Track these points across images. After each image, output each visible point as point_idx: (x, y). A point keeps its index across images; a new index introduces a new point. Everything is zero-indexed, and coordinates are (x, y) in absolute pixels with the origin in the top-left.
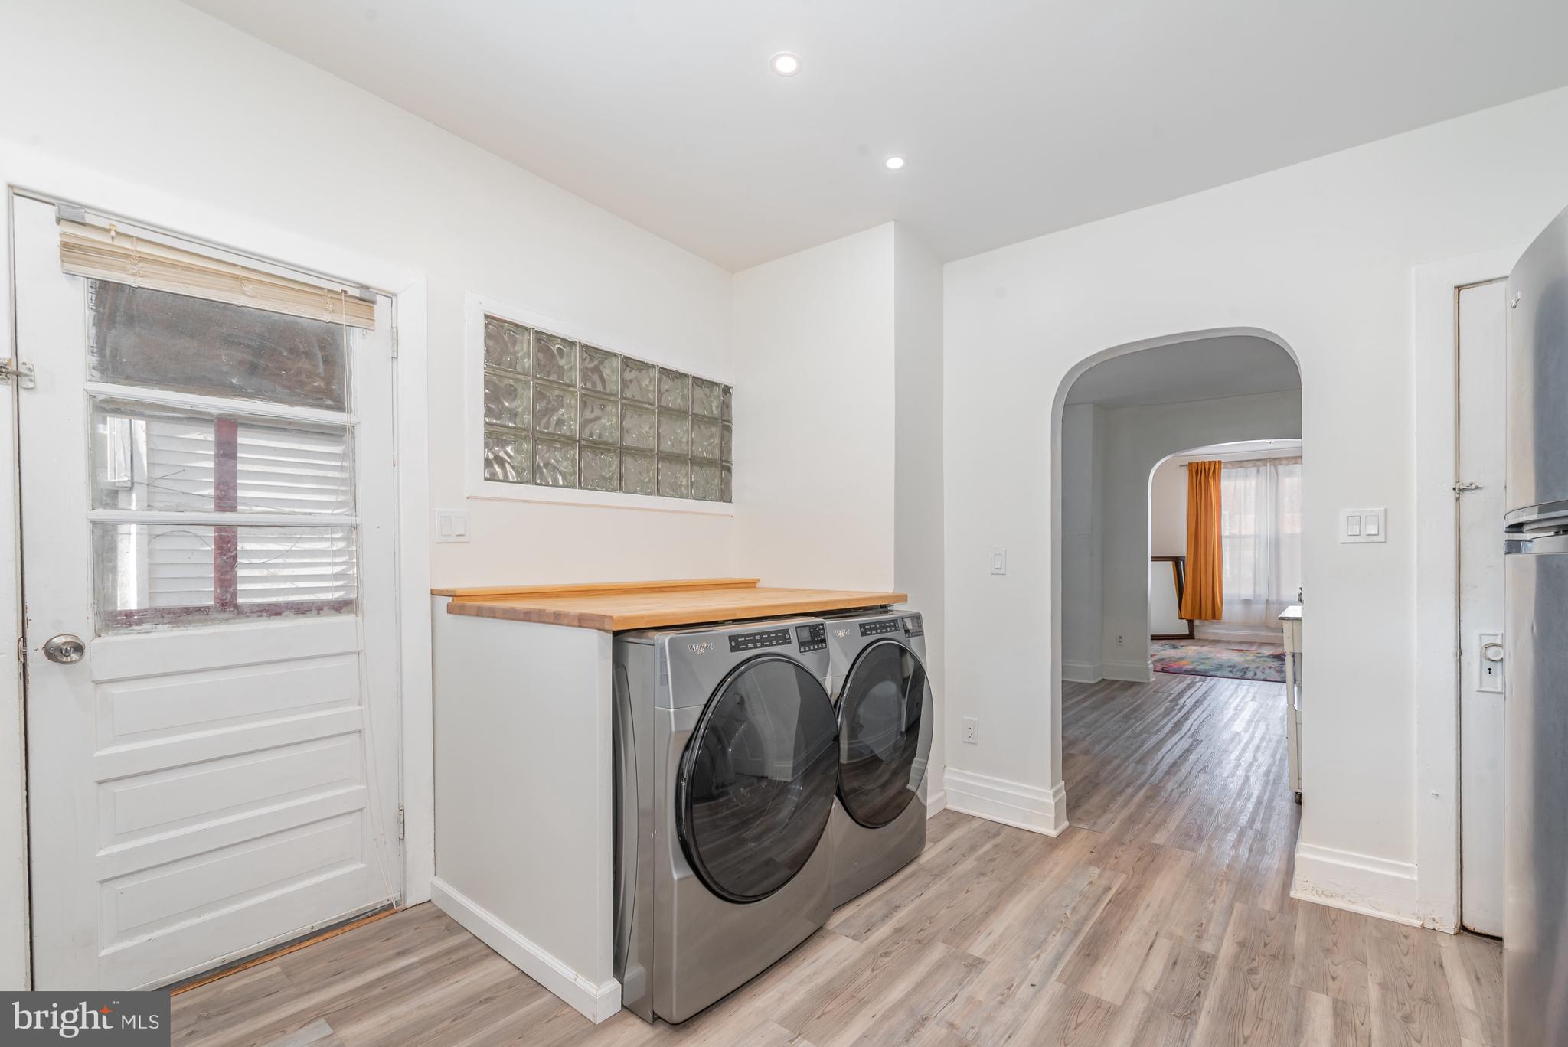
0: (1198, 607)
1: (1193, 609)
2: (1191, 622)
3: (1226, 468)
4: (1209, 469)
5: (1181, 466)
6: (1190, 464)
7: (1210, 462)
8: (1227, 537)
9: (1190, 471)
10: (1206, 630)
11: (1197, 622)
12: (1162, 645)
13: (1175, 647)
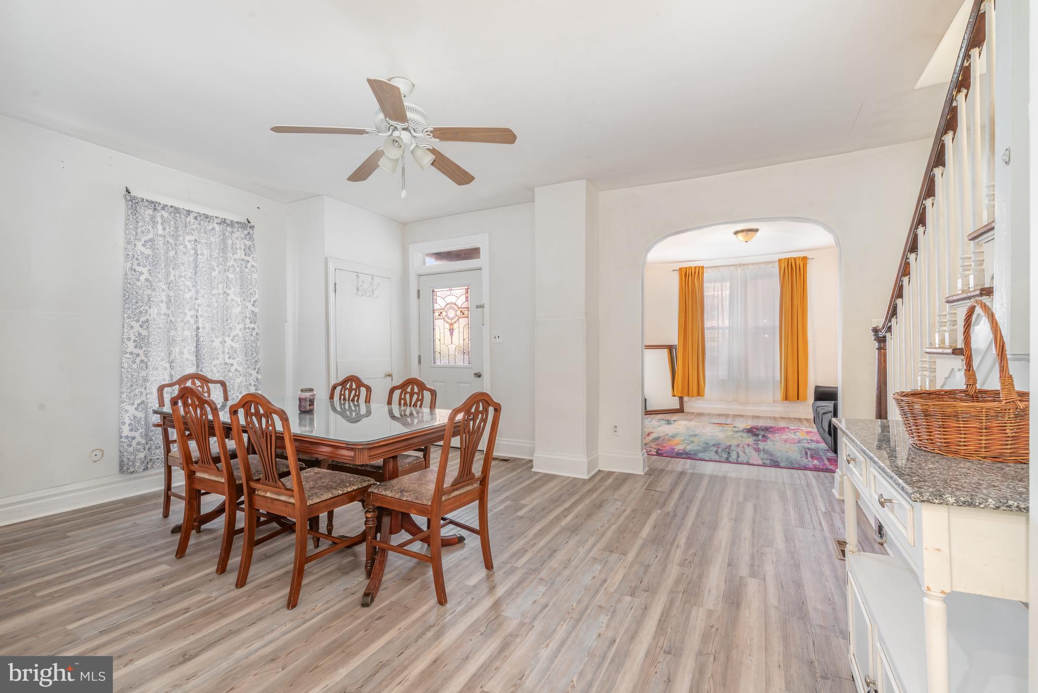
0: (686, 386)
1: (683, 388)
2: (681, 398)
3: (707, 272)
4: (695, 272)
5: (673, 270)
6: (681, 269)
7: (695, 267)
8: (709, 329)
9: (681, 275)
10: (693, 404)
11: (686, 399)
12: (659, 420)
13: (669, 422)
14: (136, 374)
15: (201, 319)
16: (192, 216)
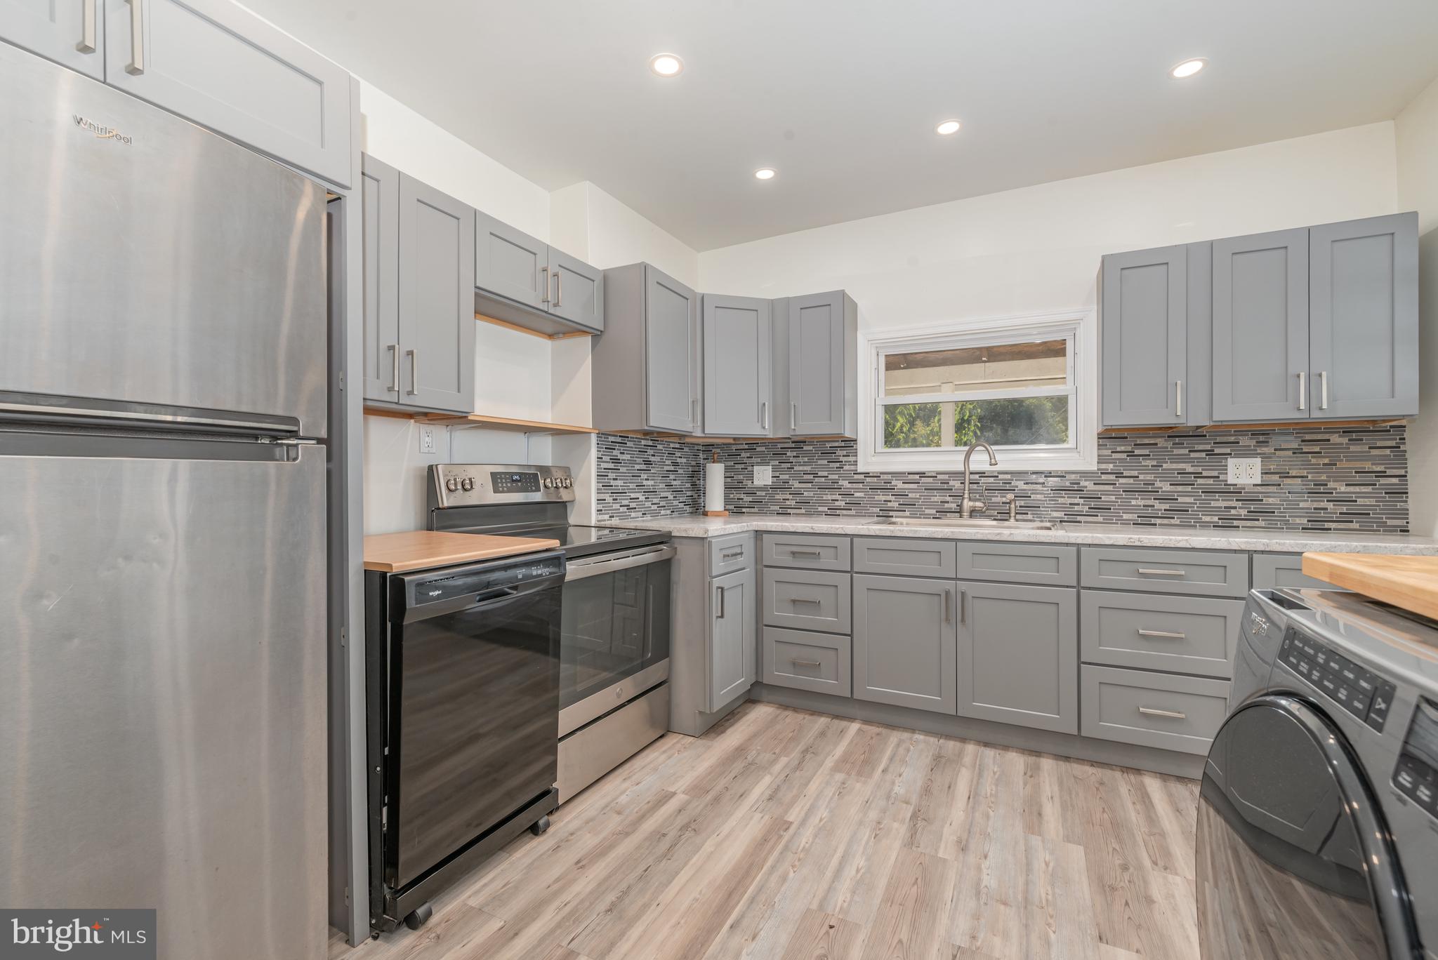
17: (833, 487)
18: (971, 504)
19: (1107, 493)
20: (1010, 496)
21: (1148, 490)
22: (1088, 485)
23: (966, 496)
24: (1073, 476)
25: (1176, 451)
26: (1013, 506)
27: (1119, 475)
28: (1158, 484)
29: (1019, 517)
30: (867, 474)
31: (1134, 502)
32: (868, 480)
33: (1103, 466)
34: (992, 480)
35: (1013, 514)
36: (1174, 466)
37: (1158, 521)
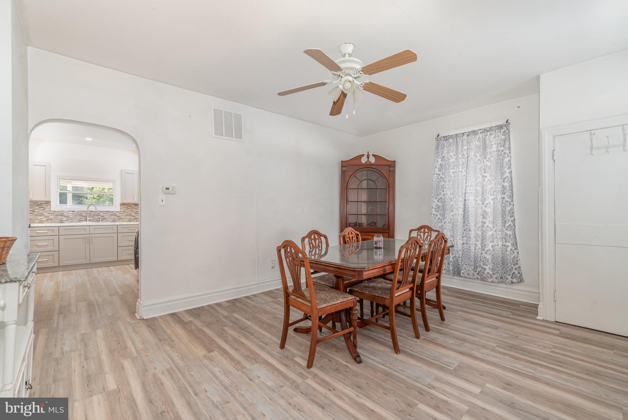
14: (436, 225)
15: (467, 195)
16: (466, 135)
17: (41, 215)
18: (89, 218)
19: (122, 216)
20: (100, 216)
21: (130, 215)
22: (118, 214)
23: (88, 216)
24: (115, 212)
25: (135, 207)
26: (100, 219)
27: (125, 212)
28: (132, 214)
29: (102, 221)
30: (55, 211)
31: (127, 217)
32: (55, 213)
33: (121, 210)
34: (94, 213)
35: (100, 220)
36: (135, 210)
37: (132, 221)
